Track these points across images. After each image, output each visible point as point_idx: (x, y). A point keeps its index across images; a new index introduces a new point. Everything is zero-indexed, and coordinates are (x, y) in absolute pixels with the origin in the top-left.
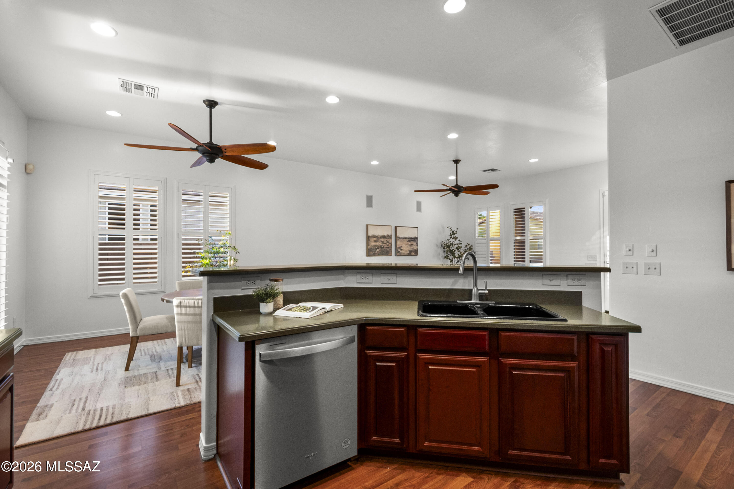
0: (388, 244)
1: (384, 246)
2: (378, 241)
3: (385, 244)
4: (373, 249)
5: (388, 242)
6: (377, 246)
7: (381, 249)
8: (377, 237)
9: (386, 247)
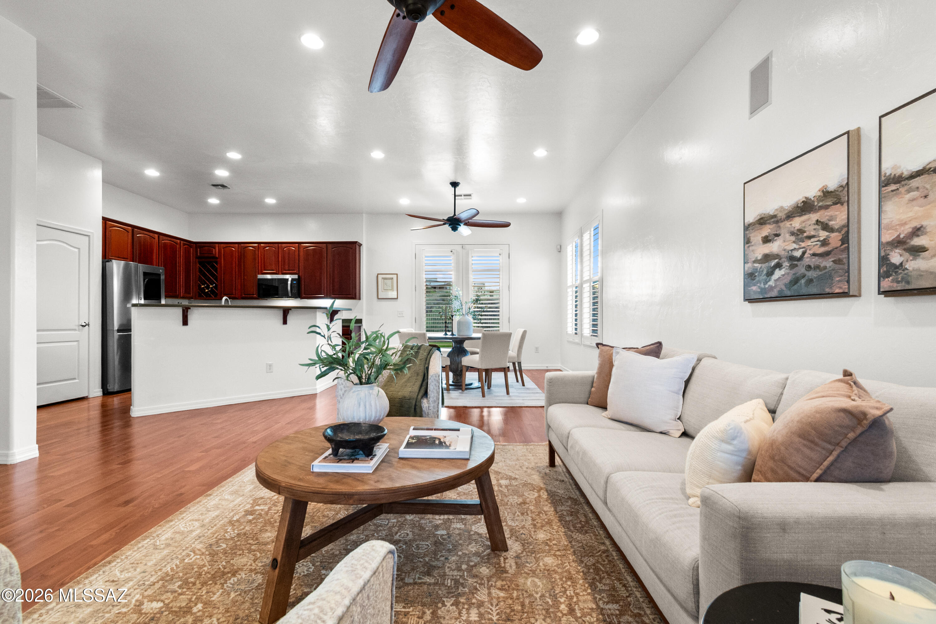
0: (823, 234)
1: (804, 253)
2: (777, 235)
3: (809, 237)
4: (761, 272)
5: (826, 227)
6: (777, 256)
7: (792, 267)
8: (775, 216)
9: (814, 255)
